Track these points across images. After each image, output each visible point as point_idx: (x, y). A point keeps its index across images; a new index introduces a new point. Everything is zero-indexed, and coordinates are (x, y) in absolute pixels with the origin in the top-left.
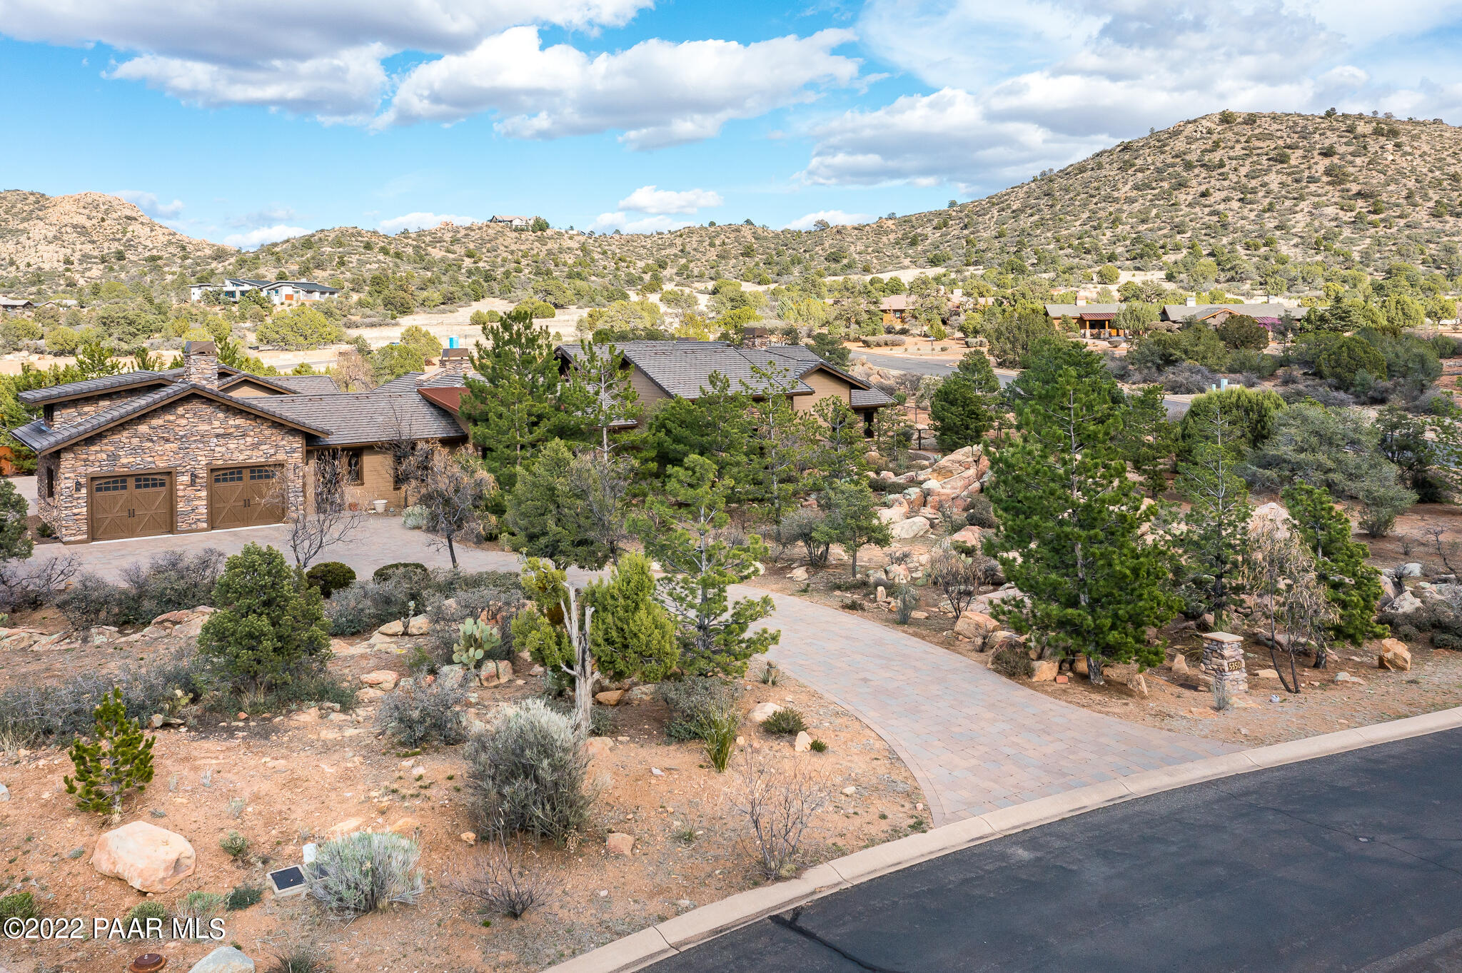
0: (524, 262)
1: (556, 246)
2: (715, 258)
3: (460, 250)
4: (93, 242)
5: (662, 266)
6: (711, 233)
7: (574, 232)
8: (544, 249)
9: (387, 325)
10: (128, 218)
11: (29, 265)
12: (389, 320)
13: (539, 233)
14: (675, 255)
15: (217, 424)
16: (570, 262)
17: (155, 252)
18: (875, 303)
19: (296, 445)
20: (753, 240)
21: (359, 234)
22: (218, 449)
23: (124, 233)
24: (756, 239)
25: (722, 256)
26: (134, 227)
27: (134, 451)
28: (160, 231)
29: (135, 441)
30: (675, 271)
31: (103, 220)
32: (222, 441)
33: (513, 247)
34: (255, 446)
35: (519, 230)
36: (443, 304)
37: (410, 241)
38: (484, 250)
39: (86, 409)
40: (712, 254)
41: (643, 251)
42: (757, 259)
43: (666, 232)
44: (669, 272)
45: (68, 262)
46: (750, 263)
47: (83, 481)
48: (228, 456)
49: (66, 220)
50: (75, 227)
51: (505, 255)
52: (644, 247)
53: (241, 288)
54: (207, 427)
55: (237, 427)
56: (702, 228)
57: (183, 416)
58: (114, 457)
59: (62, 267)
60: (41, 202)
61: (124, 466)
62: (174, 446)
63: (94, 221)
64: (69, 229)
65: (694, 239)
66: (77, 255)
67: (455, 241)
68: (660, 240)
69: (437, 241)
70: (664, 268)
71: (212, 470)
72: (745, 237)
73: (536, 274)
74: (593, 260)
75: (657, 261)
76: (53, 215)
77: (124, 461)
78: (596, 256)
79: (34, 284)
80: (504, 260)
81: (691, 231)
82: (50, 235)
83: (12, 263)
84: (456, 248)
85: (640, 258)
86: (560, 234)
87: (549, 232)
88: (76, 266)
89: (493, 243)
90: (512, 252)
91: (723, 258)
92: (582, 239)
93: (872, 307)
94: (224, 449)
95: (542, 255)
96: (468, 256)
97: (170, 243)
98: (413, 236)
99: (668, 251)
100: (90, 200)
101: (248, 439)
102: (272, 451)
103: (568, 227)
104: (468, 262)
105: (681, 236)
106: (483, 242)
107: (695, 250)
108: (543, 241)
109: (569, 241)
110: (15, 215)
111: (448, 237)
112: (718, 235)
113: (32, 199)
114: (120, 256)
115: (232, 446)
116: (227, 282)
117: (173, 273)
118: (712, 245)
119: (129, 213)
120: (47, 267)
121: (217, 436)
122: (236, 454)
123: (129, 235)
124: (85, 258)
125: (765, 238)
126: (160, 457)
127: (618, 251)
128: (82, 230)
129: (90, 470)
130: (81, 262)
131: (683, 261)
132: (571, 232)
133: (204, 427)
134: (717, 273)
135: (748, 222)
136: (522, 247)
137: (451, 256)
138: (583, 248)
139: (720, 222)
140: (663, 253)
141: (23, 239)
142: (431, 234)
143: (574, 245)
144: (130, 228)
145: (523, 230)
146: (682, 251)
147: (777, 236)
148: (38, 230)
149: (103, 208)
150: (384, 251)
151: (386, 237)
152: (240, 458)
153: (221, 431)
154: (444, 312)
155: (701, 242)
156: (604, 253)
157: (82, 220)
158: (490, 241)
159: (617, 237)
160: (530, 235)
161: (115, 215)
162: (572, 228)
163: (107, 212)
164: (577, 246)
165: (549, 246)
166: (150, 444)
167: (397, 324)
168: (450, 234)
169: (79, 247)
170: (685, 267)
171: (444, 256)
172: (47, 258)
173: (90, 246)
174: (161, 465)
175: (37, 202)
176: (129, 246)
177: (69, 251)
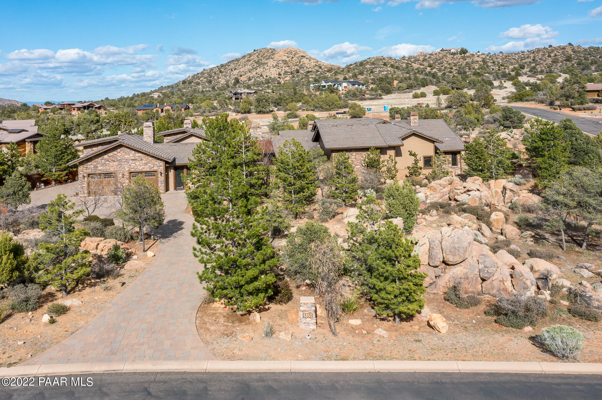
0: (454, 68)
1: (471, 60)
2: (550, 62)
3: (426, 64)
4: (289, 66)
5: (522, 67)
6: (549, 51)
7: (480, 54)
8: (465, 62)
9: (377, 99)
10: (302, 56)
11: (267, 76)
12: (378, 97)
13: (463, 55)
14: (530, 62)
15: (131, 155)
16: (476, 67)
17: (310, 70)
18: (583, 88)
19: (161, 164)
20: (572, 53)
21: (384, 59)
22: (132, 165)
23: (300, 62)
24: (574, 52)
25: (555, 61)
26: (304, 60)
27: (103, 165)
28: (312, 61)
29: (103, 161)
30: (528, 70)
31: (293, 58)
32: (134, 162)
33: (450, 62)
34: (146, 164)
35: (454, 54)
36: (408, 89)
37: (405, 61)
38: (437, 64)
39: (94, 149)
40: (549, 61)
41: (513, 61)
42: (573, 62)
43: (526, 51)
44: (526, 70)
45: (280, 74)
46: (569, 64)
47: (85, 175)
48: (136, 167)
49: (280, 58)
50: (283, 61)
51: (446, 65)
52: (514, 59)
53: (328, 84)
54: (128, 157)
55: (139, 157)
56: (545, 48)
57: (119, 152)
58: (96, 167)
59: (277, 76)
60: (273, 52)
61: (99, 170)
62: (116, 163)
63: (290, 58)
64: (281, 62)
65: (540, 54)
66: (283, 72)
67: (424, 60)
68: (522, 56)
69: (416, 60)
70: (523, 68)
71: (130, 173)
72: (567, 52)
73: (458, 74)
74: (488, 66)
75: (520, 65)
76: (276, 57)
77: (99, 168)
78: (489, 64)
79: (266, 83)
80: (445, 68)
81: (539, 50)
82: (274, 64)
83: (262, 76)
84: (425, 63)
85: (512, 64)
86: (473, 55)
87: (468, 54)
88: (282, 76)
89: (441, 60)
90: (449, 64)
91: (555, 62)
92: (483, 56)
93: (581, 90)
94: (134, 165)
95: (463, 65)
96: (429, 67)
97: (316, 65)
98: (406, 59)
99: (526, 60)
100: (289, 50)
101: (144, 161)
102: (152, 166)
103: (477, 51)
104: (429, 69)
105: (533, 53)
106: (437, 60)
107: (540, 59)
108: (464, 58)
109: (477, 58)
110: (264, 57)
111: (421, 58)
112: (553, 51)
113: (270, 51)
114: (298, 71)
115: (137, 164)
116: (323, 82)
117: (312, 78)
118: (549, 56)
119: (302, 54)
120: (272, 76)
121: (132, 160)
122: (139, 167)
123: (301, 63)
124: (286, 72)
125: (579, 52)
126: (111, 167)
127: (501, 61)
128: (285, 62)
129: (88, 171)
130: (284, 74)
131: (533, 65)
132: (478, 54)
133: (127, 157)
134: (550, 70)
135: (570, 44)
136: (454, 62)
137: (422, 67)
138: (484, 61)
139: (555, 45)
140: (524, 61)
141: (265, 66)
142: (414, 57)
143: (479, 59)
144: (302, 60)
145: (455, 54)
146: (533, 60)
147: (585, 50)
148: (271, 63)
149: (294, 53)
150: (392, 66)
151: (395, 60)
152: (140, 168)
153: (133, 158)
154: (406, 92)
155: (544, 55)
156: (494, 62)
157: (285, 58)
158: (440, 59)
159: (501, 55)
160: (459, 56)
161: (297, 56)
162: (479, 52)
163: (295, 54)
164: (481, 60)
165: (467, 60)
166: (108, 162)
167: (382, 99)
168: (423, 57)
169: (284, 68)
170: (534, 68)
171: (419, 67)
172: (273, 73)
173: (288, 68)
174: (112, 170)
175: (272, 52)
176: (301, 67)
177: (280, 70)
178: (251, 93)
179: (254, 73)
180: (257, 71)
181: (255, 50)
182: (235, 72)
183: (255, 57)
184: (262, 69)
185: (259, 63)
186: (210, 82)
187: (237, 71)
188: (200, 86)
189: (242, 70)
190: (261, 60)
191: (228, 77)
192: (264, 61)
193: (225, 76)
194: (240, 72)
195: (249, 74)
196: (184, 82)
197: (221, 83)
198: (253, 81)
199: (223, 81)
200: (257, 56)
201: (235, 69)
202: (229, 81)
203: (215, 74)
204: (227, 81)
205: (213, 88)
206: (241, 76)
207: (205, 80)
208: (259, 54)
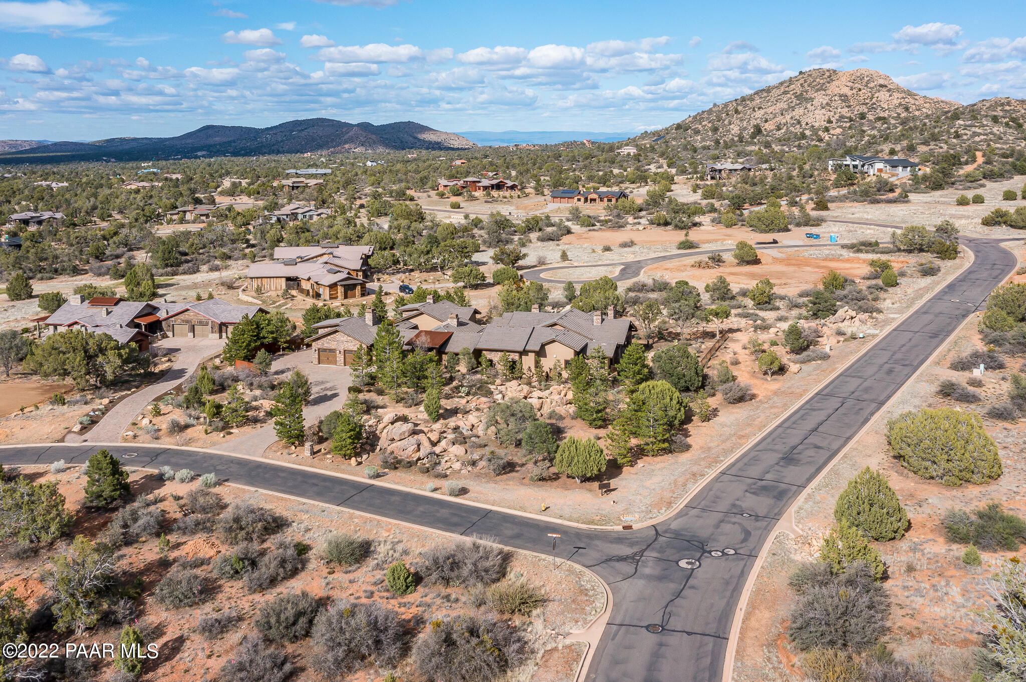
4: (849, 107)
10: (880, 86)
11: (807, 124)
23: (872, 99)
26: (881, 93)
27: (328, 343)
28: (897, 95)
31: (860, 90)
45: (830, 122)
49: (837, 91)
50: (841, 96)
59: (825, 125)
60: (832, 76)
63: (854, 91)
64: (837, 98)
66: (837, 116)
76: (833, 87)
82: (825, 102)
83: (799, 122)
88: (834, 124)
97: (900, 104)
100: (859, 74)
110: (813, 87)
113: (828, 74)
114: (863, 116)
116: (848, 158)
119: (882, 82)
120: (816, 125)
123: (874, 100)
124: (841, 118)
126: (333, 345)
128: (844, 98)
130: (838, 121)
141: (809, 106)
144: (876, 95)
148: (820, 98)
149: (866, 79)
157: (846, 91)
161: (871, 85)
163: (867, 83)
169: (839, 110)
172: (818, 118)
173: (847, 109)
174: (333, 347)
175: (830, 77)
176: (872, 108)
177: (832, 113)
178: (736, 170)
179: (788, 117)
180: (794, 113)
181: (801, 73)
182: (759, 114)
183: (796, 88)
184: (801, 111)
185: (802, 98)
186: (715, 130)
187: (762, 112)
188: (699, 138)
189: (770, 110)
190: (807, 92)
191: (745, 123)
192: (811, 94)
193: (741, 120)
194: (766, 113)
195: (780, 119)
196: (679, 127)
197: (733, 132)
198: (783, 131)
199: (735, 129)
200: (801, 85)
201: (759, 108)
202: (745, 129)
203: (728, 115)
204: (743, 129)
205: (717, 142)
206: (766, 121)
207: (710, 125)
208: (805, 81)
